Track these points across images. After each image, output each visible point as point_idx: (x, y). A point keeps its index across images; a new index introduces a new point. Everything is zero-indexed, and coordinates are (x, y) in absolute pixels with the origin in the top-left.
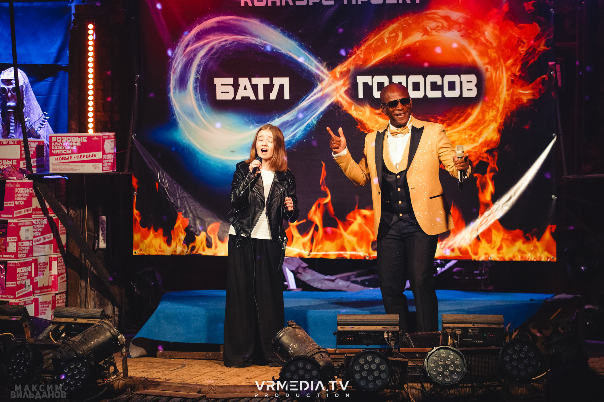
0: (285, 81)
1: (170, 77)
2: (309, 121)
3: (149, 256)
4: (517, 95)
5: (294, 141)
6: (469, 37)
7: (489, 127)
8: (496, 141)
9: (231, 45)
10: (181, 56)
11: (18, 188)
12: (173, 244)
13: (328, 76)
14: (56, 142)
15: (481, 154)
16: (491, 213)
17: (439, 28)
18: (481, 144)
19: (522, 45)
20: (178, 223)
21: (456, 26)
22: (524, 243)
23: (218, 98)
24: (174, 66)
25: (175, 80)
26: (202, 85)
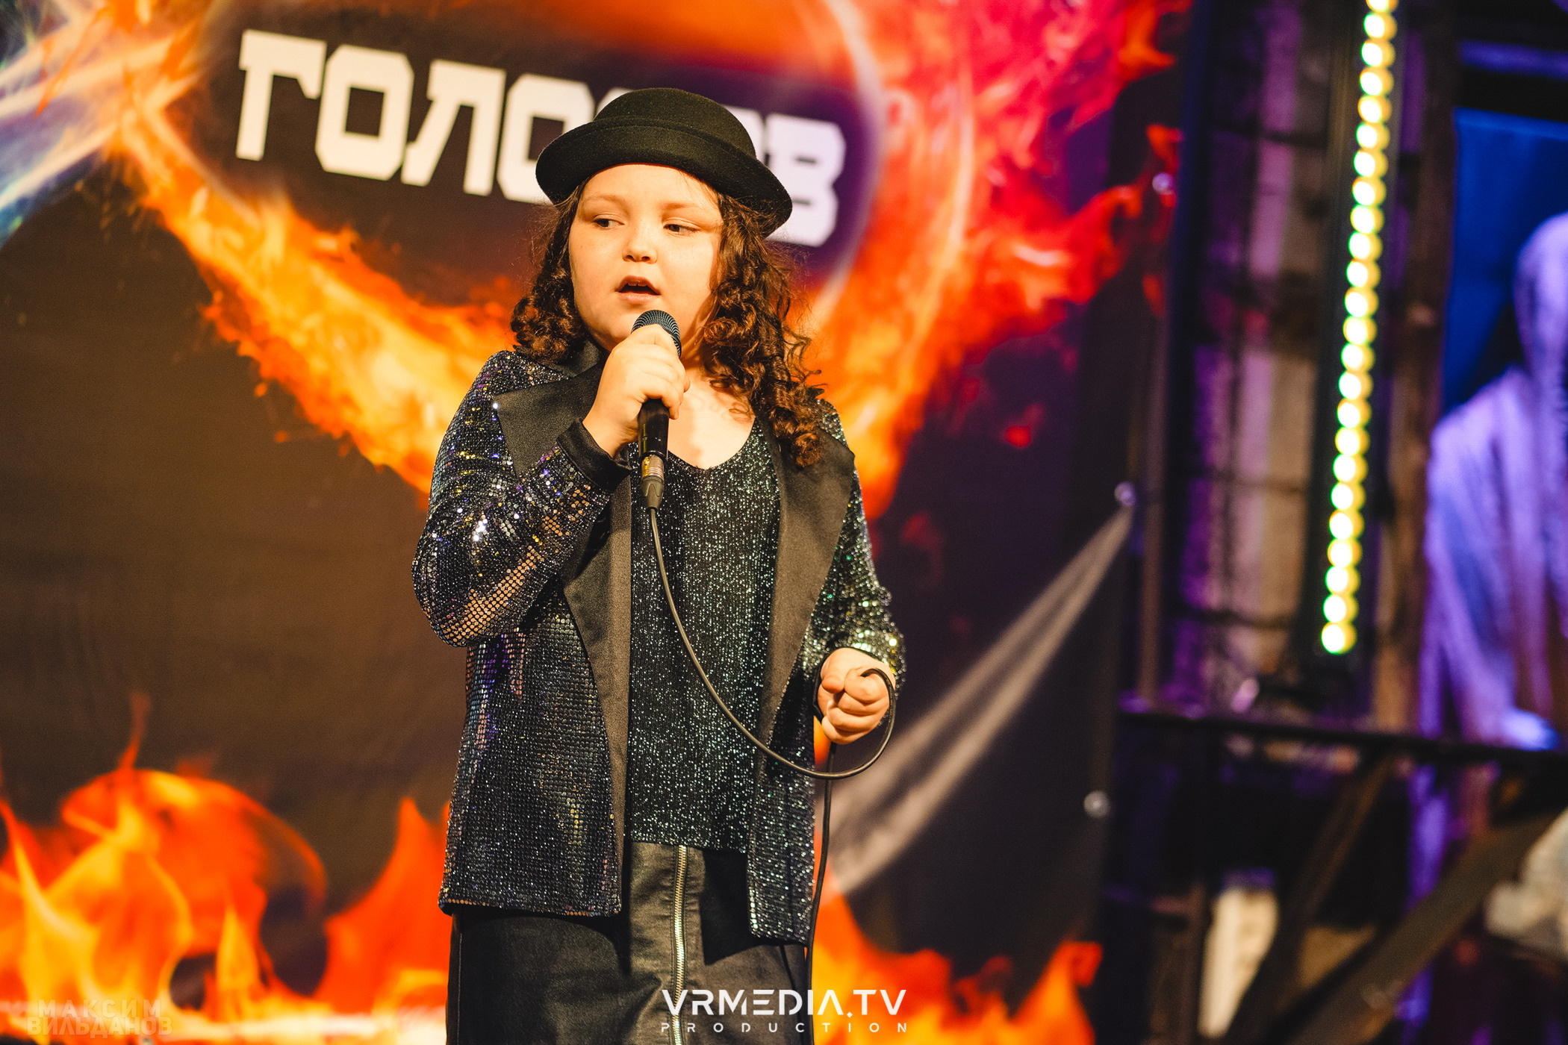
4: (1003, 267)
22: (945, 1023)
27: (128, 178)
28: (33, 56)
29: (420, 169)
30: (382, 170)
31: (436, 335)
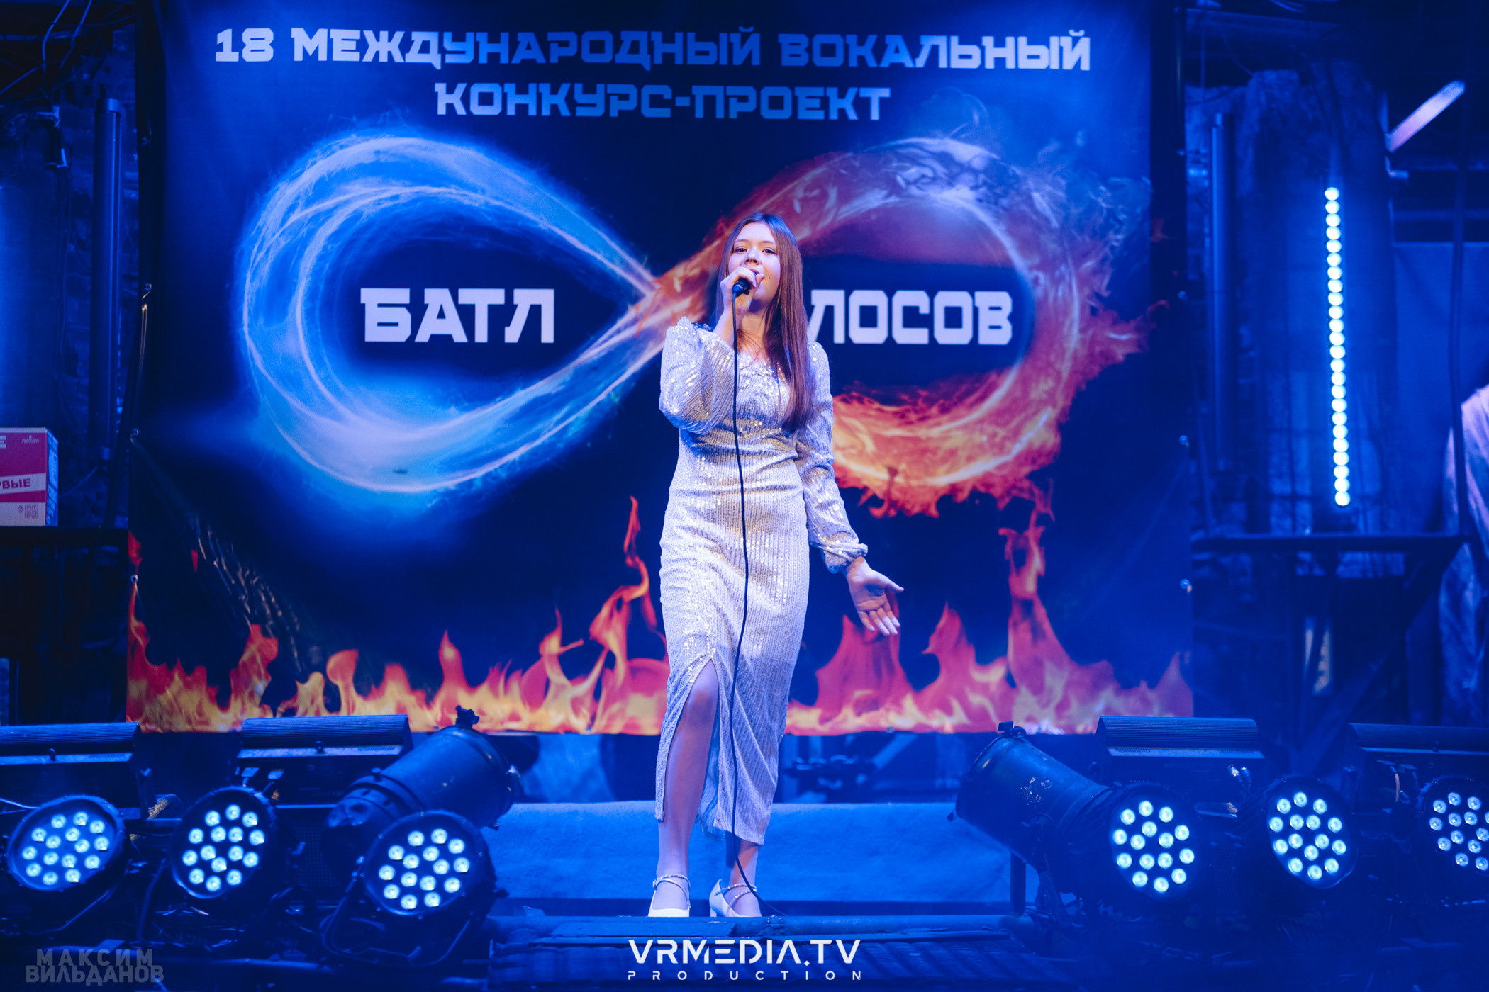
0: (545, 298)
1: (244, 286)
2: (603, 396)
3: (170, 735)
5: (561, 446)
6: (996, 203)
7: (1037, 418)
8: (1051, 451)
9: (410, 207)
10: (274, 234)
12: (235, 705)
13: (652, 288)
15: (1015, 480)
17: (925, 180)
18: (1018, 458)
19: (1117, 226)
20: (252, 650)
21: (967, 177)
23: (370, 337)
24: (254, 260)
25: (258, 291)
26: (327, 305)
28: (631, 313)
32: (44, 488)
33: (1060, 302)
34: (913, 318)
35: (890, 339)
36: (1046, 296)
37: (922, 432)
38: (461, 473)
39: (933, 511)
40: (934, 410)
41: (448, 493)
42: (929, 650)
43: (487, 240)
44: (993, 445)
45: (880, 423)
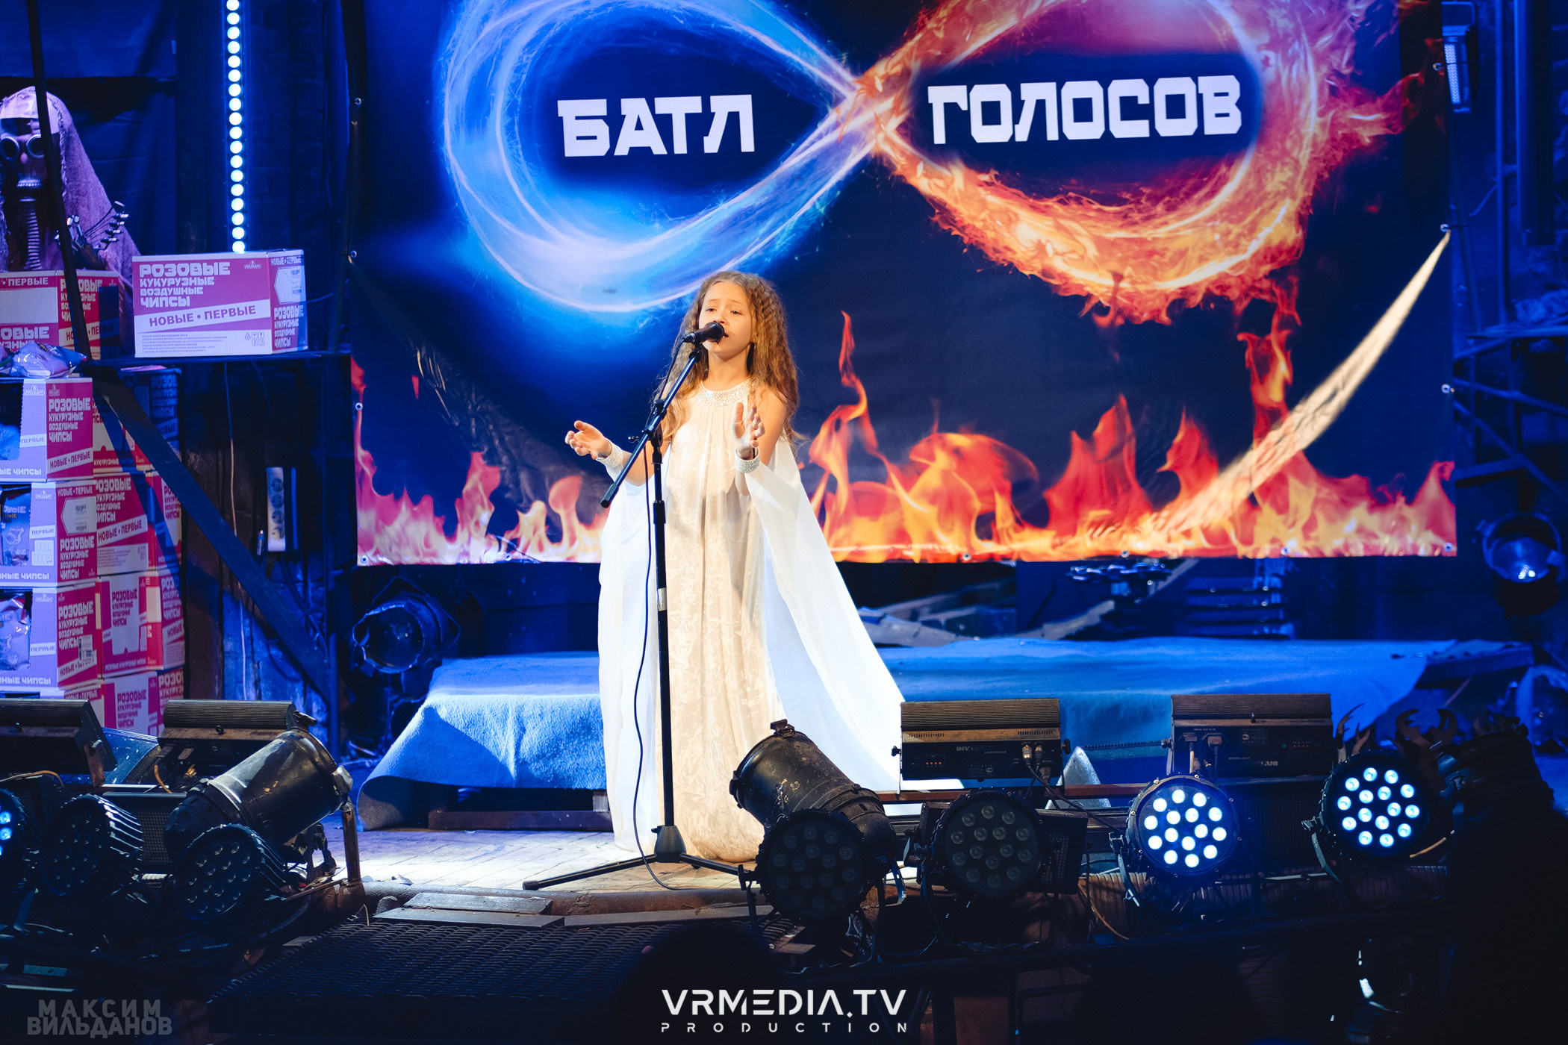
0: (743, 104)
1: (443, 102)
2: (807, 207)
3: (400, 568)
4: (1345, 126)
5: (768, 260)
7: (1273, 211)
8: (1293, 248)
9: (601, 13)
10: (470, 47)
11: (54, 398)
12: (462, 534)
13: (853, 89)
14: (151, 276)
15: (1254, 281)
16: (1285, 435)
18: (1255, 255)
20: (473, 481)
22: (1372, 509)
23: (568, 153)
24: (452, 71)
25: (457, 108)
26: (526, 120)
27: (885, 165)
28: (832, 117)
29: (1022, 134)
30: (1005, 138)
31: (1044, 211)
32: (269, 315)
33: (1294, 81)
34: (1131, 109)
35: (1107, 133)
36: (1279, 78)
37: (1147, 232)
38: (670, 292)
39: (1164, 317)
40: (1160, 208)
41: (660, 313)
42: (1167, 466)
43: (680, 45)
44: (1227, 244)
45: (1100, 225)
